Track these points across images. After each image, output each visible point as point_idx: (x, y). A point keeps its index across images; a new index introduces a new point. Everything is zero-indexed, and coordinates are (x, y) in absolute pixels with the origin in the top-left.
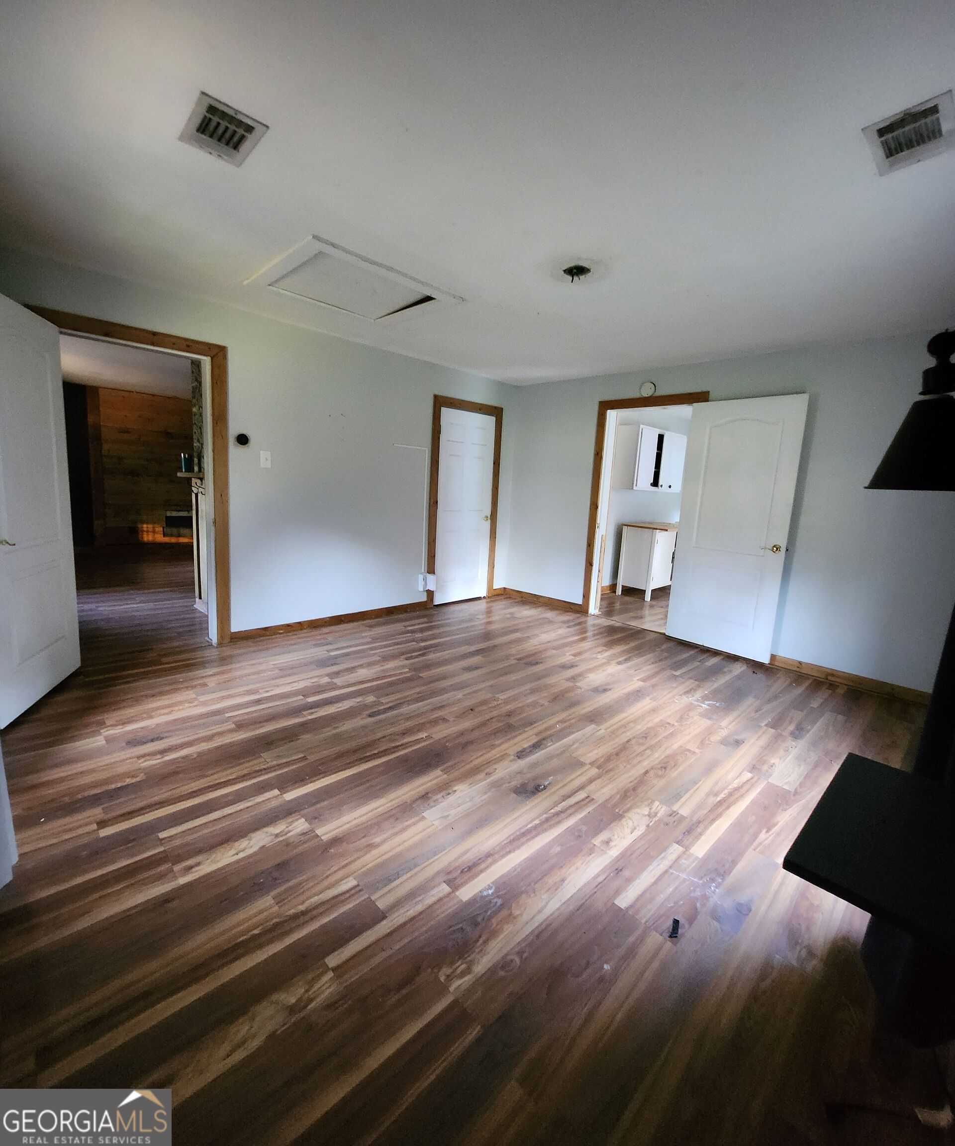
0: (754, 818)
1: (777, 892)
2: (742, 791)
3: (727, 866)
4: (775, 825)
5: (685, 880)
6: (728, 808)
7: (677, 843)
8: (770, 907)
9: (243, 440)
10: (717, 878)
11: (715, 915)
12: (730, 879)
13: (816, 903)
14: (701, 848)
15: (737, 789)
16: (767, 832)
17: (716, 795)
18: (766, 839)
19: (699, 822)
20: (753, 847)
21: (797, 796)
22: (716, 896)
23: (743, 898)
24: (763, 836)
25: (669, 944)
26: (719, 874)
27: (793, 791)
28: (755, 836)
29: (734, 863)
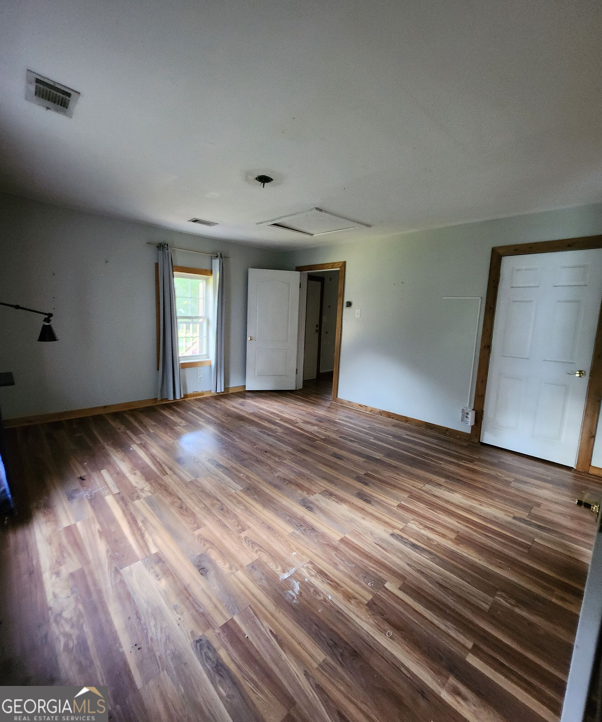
0: (113, 530)
1: (66, 512)
2: (139, 538)
3: (94, 504)
4: (101, 536)
5: (98, 488)
6: (129, 522)
7: (119, 493)
8: (64, 507)
9: (349, 304)
10: (91, 498)
11: (77, 491)
12: (86, 501)
13: (48, 523)
14: (110, 499)
15: (142, 536)
16: (99, 531)
17: (143, 522)
18: (95, 527)
19: (126, 505)
20: (95, 518)
21: (113, 570)
22: (84, 494)
23: (75, 501)
24: (98, 527)
25: (79, 476)
26: (92, 499)
27: (121, 571)
28: (101, 524)
29: (93, 507)
